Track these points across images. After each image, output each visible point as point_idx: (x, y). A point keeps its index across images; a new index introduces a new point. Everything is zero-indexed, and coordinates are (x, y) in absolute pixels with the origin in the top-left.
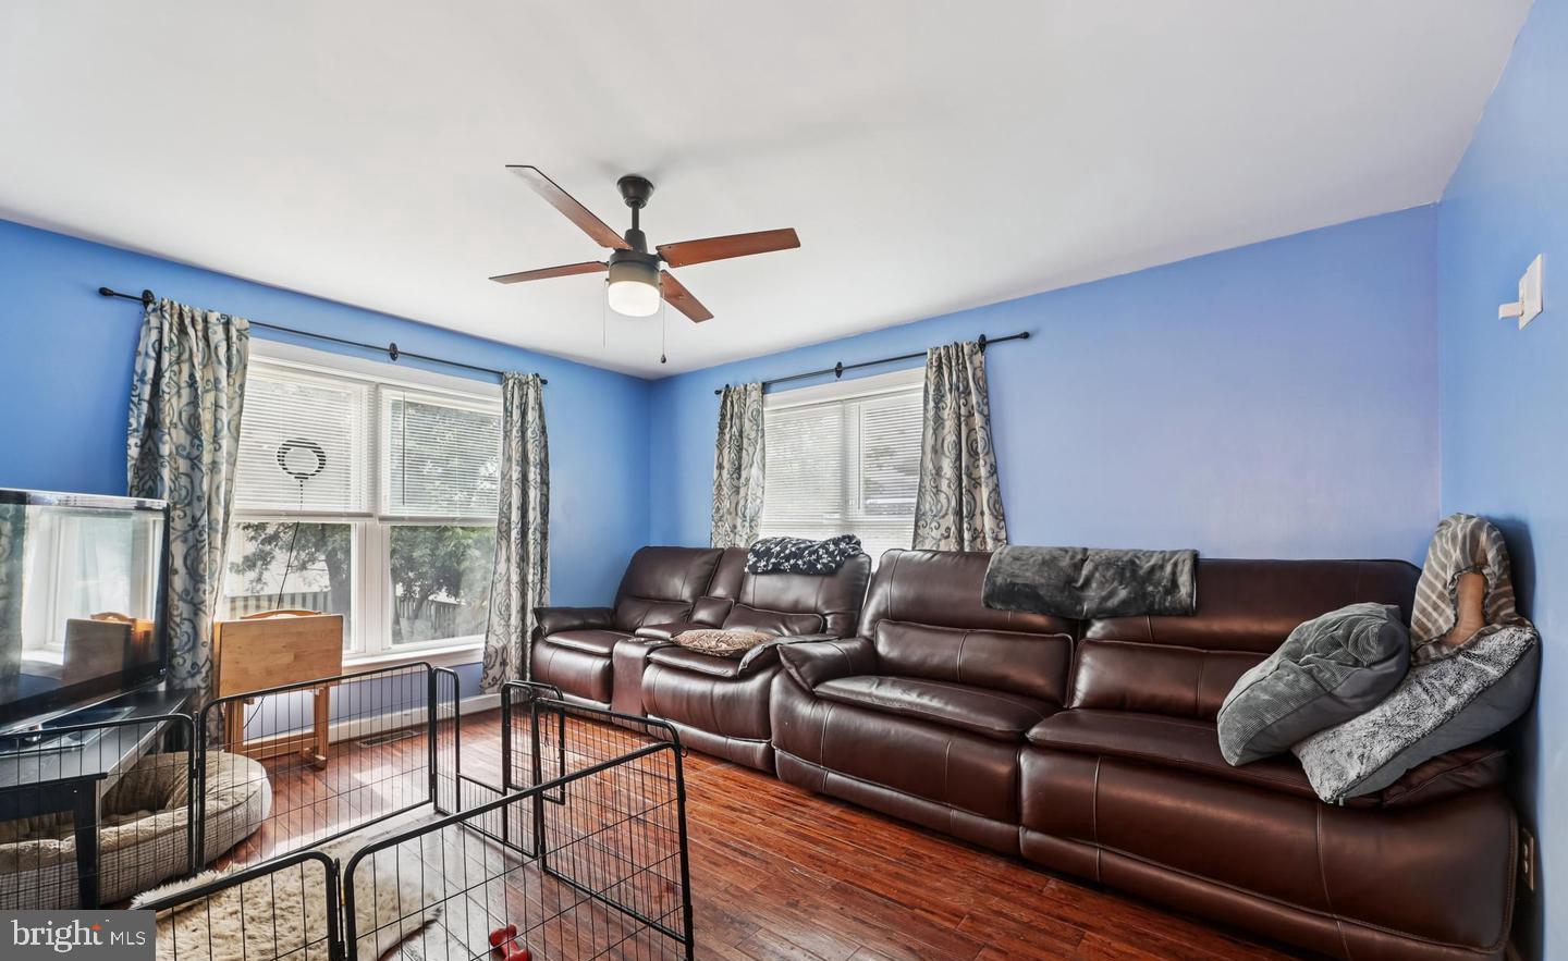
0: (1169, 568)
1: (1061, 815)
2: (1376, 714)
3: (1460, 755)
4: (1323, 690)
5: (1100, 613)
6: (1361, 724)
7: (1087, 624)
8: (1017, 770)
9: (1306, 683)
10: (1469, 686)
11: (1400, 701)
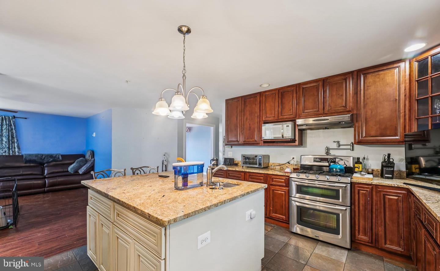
0: (58, 156)
1: (52, 185)
2: (84, 166)
3: (90, 168)
4: (80, 165)
5: (46, 163)
6: (83, 167)
7: (44, 164)
8: (45, 181)
9: (79, 165)
10: (91, 163)
11: (86, 165)
